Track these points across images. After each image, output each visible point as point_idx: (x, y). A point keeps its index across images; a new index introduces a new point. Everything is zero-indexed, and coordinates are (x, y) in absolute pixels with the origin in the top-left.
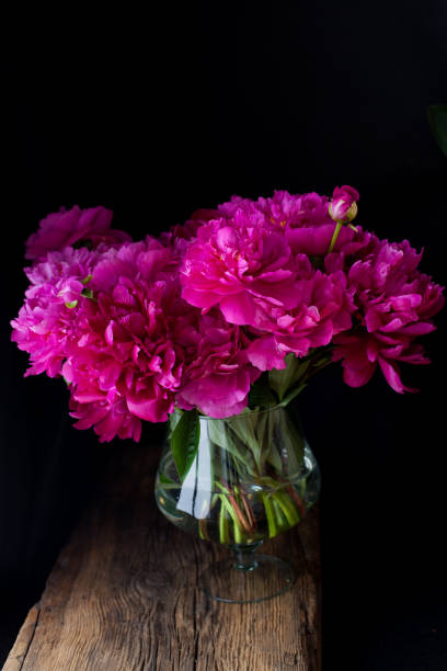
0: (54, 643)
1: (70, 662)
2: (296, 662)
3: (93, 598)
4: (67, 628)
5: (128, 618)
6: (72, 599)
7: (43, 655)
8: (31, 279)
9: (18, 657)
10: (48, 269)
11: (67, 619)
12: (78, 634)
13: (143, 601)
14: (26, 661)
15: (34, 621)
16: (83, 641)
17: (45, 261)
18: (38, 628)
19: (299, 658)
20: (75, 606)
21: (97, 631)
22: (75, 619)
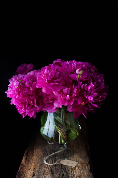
0: (33, 156)
1: (37, 159)
2: (86, 157)
3: (39, 147)
4: (35, 153)
5: (48, 151)
6: (35, 147)
7: (30, 158)
8: (10, 82)
9: (25, 159)
10: (13, 79)
11: (34, 151)
12: (37, 154)
13: (51, 147)
14: (27, 160)
15: (27, 152)
16: (39, 155)
17: (13, 78)
18: (28, 153)
19: (87, 157)
20: (36, 149)
21: (42, 153)
22: (36, 151)
